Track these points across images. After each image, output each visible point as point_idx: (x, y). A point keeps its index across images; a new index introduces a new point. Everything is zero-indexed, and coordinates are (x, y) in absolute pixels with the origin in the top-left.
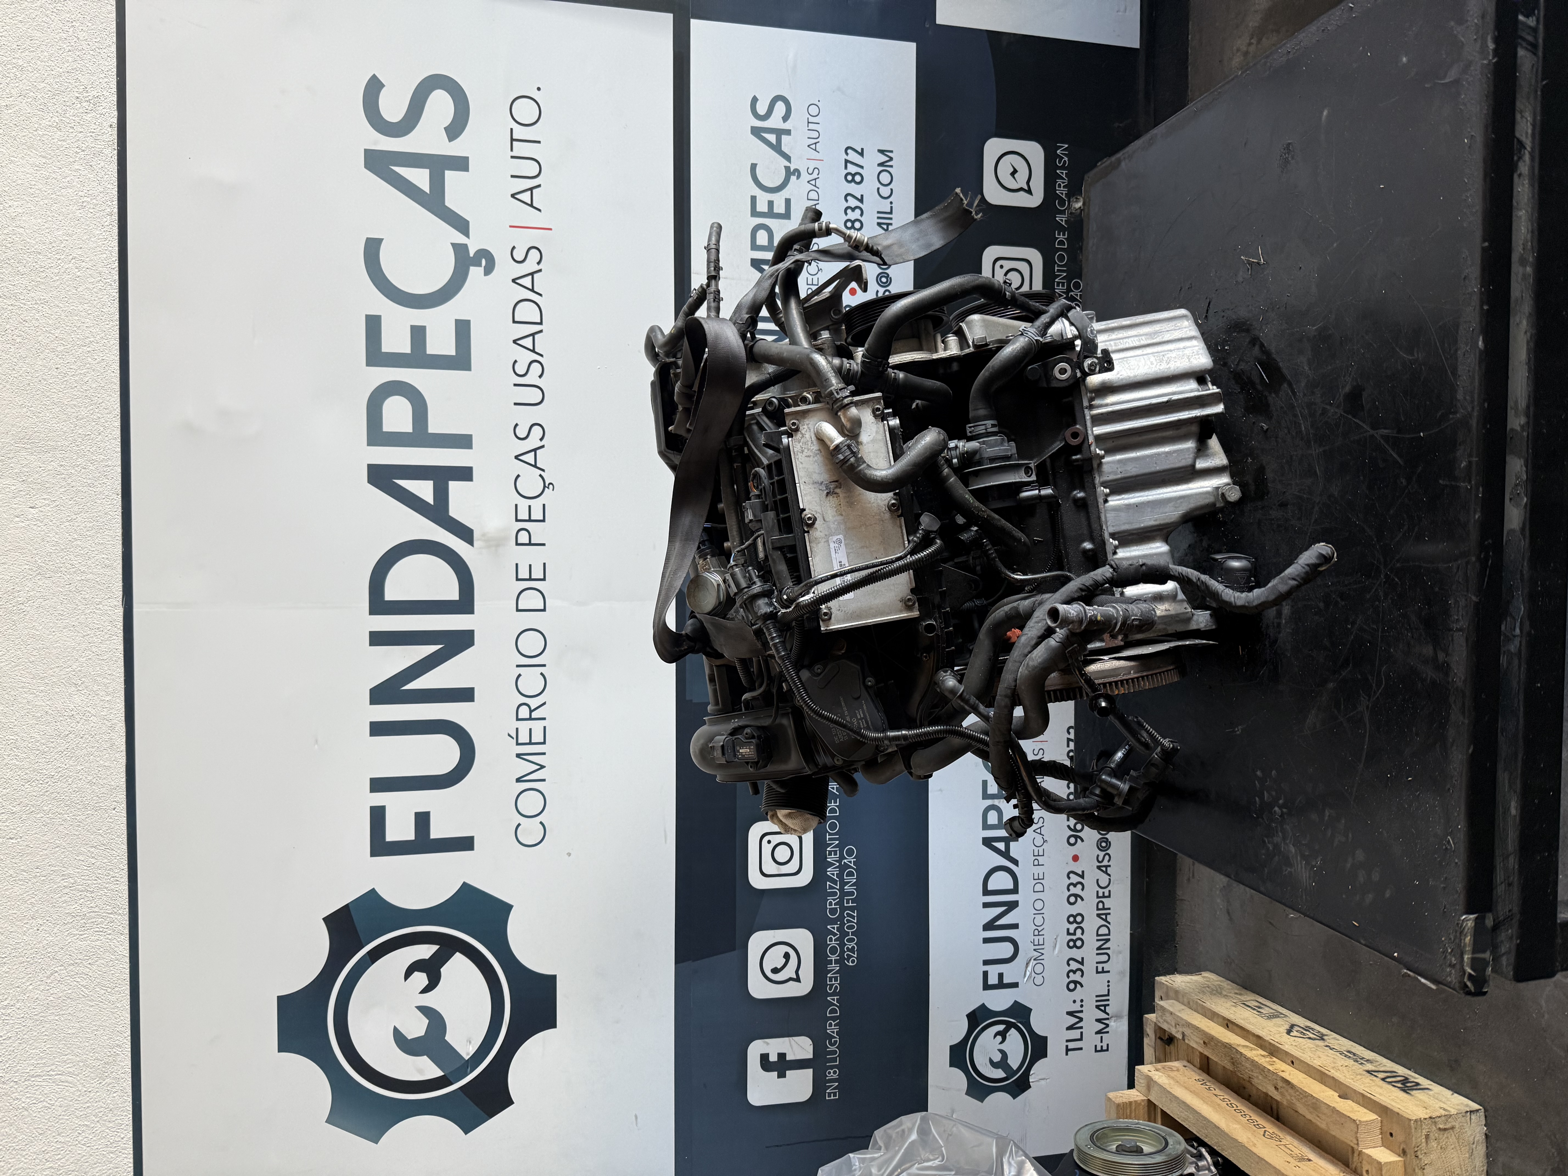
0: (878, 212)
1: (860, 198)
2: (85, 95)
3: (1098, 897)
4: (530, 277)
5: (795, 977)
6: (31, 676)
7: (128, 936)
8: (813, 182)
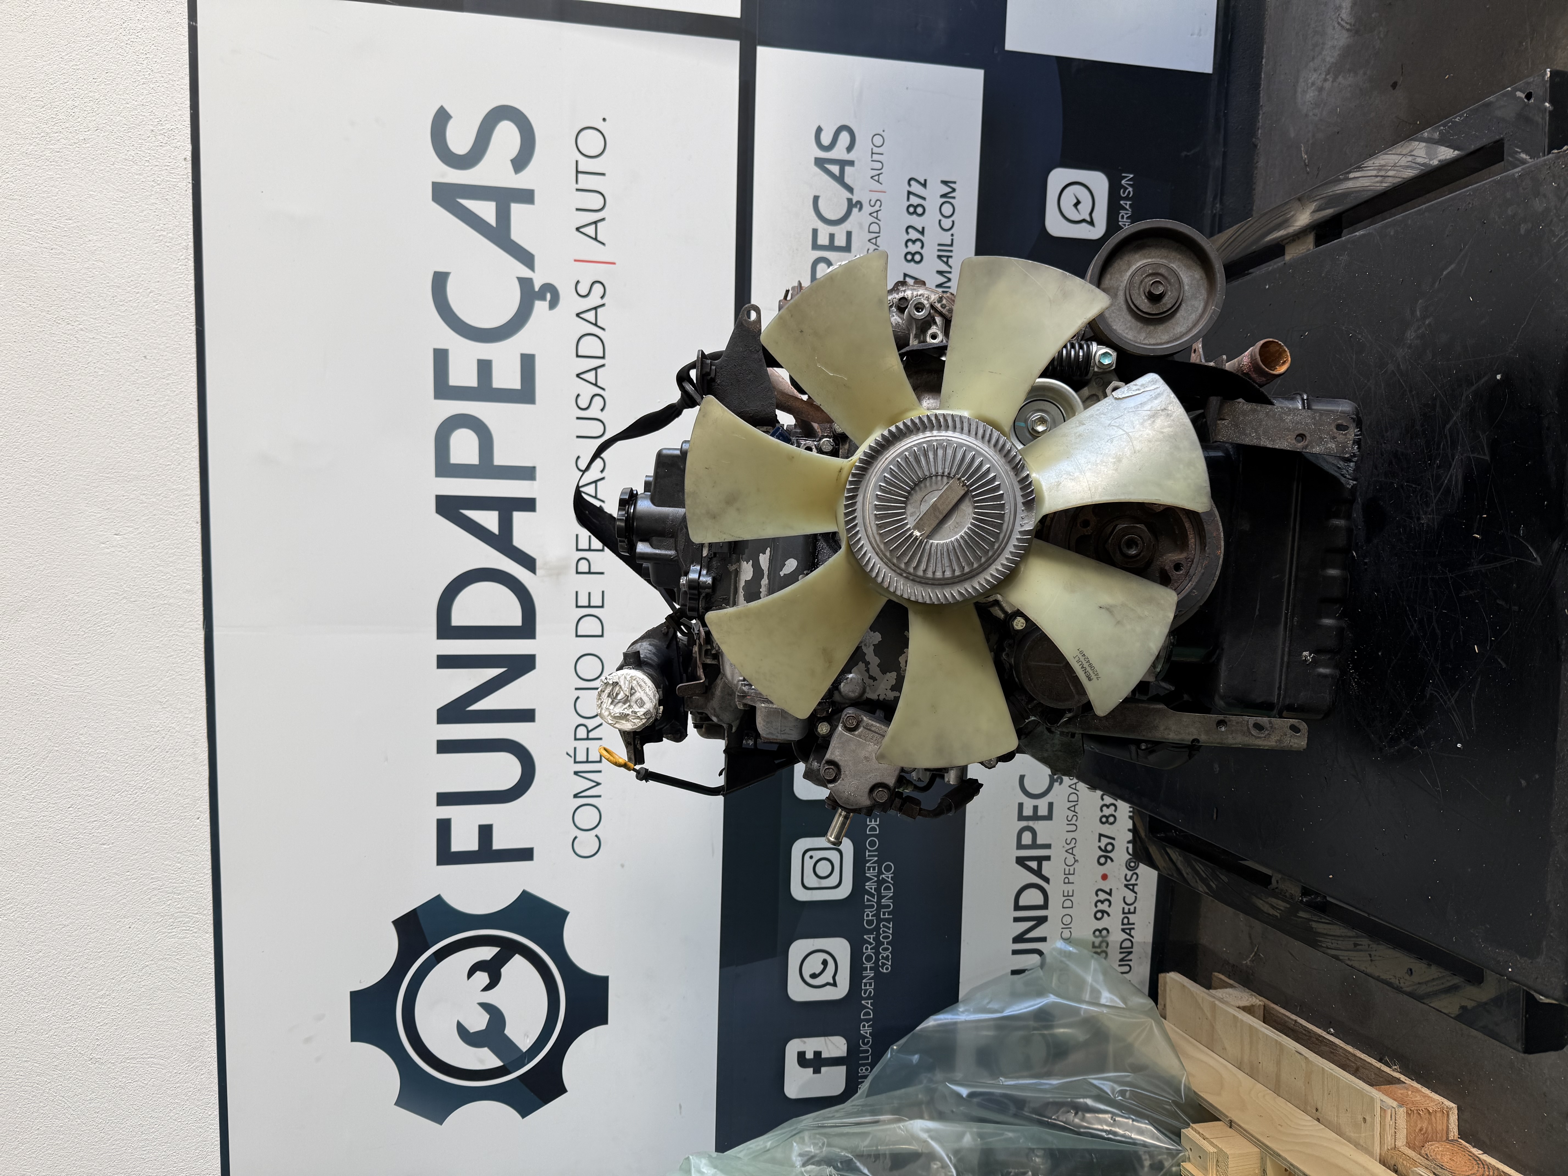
0: (939, 245)
1: (921, 229)
2: (160, 128)
3: (1124, 913)
4: (594, 312)
5: (832, 982)
6: (119, 694)
7: (212, 935)
8: (875, 214)
